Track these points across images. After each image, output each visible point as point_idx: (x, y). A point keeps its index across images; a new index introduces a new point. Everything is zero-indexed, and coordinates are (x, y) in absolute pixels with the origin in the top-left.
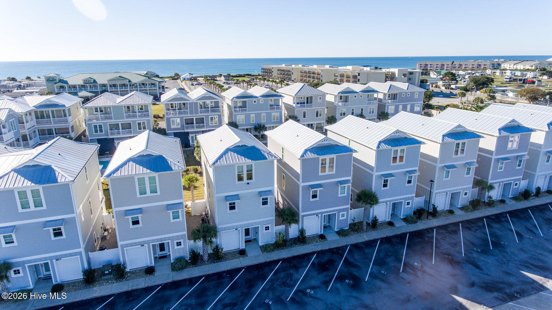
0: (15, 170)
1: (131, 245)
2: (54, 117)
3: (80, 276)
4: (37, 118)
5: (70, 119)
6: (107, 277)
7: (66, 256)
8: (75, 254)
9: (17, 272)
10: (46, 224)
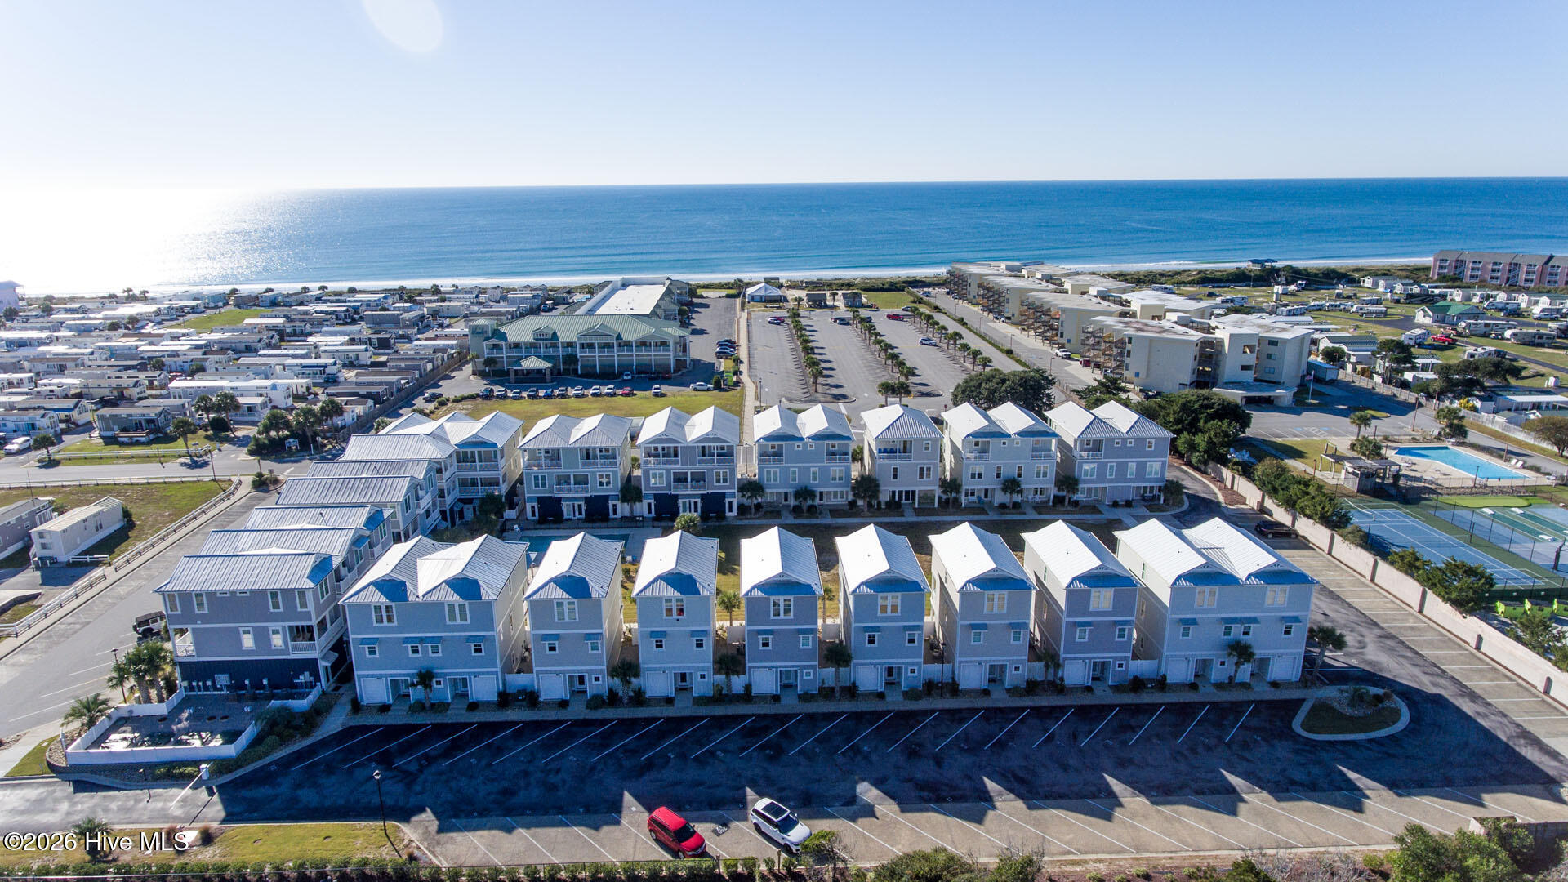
0: (446, 582)
1: (546, 672)
2: (480, 461)
3: (495, 698)
4: (459, 461)
5: (501, 463)
6: (519, 703)
7: (483, 674)
8: (492, 673)
9: (439, 683)
10: (469, 639)
